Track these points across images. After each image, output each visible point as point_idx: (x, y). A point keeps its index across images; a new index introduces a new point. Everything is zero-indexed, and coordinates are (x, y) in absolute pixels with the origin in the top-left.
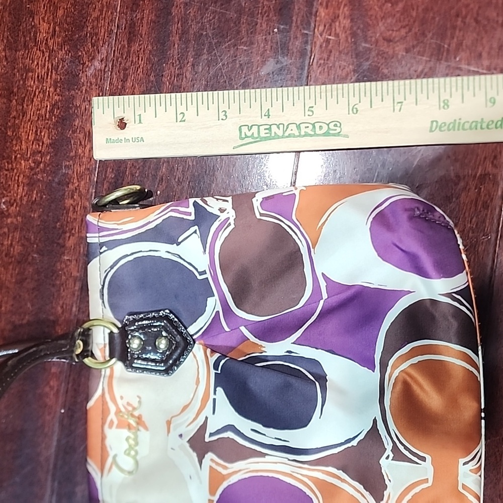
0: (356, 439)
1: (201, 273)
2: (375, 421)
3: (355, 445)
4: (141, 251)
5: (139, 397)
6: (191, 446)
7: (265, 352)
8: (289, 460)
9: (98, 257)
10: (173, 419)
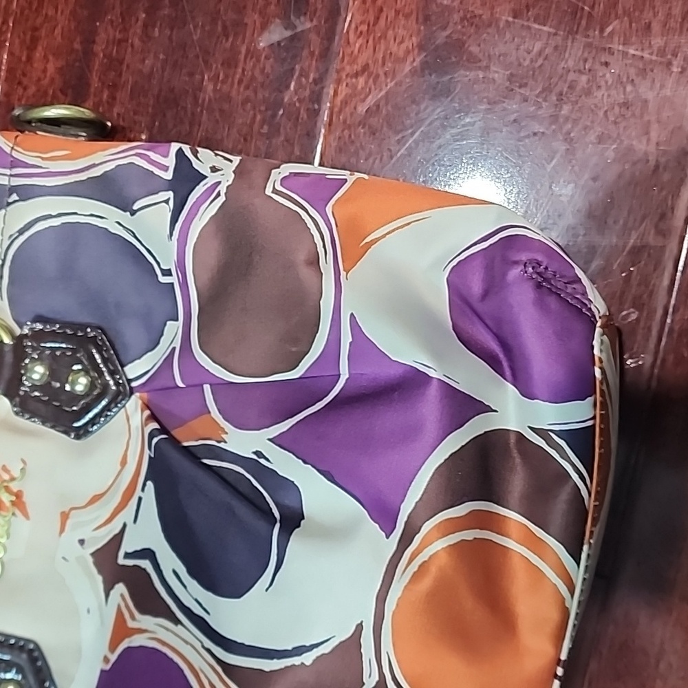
0: (314, 650)
2: (360, 627)
4: (75, 213)
5: (24, 462)
6: (96, 564)
7: (225, 442)
9: (3, 211)
10: (73, 512)
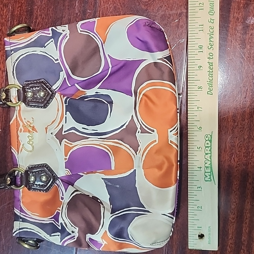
0: (125, 125)
1: (56, 60)
2: (132, 116)
3: (125, 128)
4: (29, 52)
5: (33, 118)
6: (56, 137)
7: (87, 94)
8: (98, 139)
9: (10, 57)
10: (48, 127)
